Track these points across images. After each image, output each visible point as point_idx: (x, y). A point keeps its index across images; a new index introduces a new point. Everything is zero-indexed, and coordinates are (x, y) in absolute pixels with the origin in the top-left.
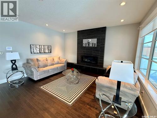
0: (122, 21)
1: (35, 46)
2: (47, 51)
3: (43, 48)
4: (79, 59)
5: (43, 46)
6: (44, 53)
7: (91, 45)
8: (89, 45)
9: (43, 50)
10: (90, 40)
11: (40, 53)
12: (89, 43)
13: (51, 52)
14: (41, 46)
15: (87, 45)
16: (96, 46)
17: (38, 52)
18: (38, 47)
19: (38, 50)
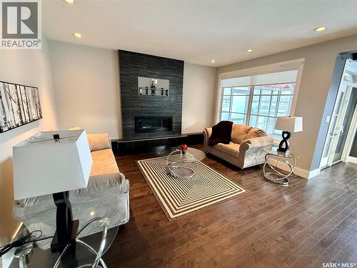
0: (213, 61)
1: (4, 89)
2: (34, 113)
3: (24, 97)
4: (130, 126)
6: (30, 121)
7: (158, 94)
8: (153, 92)
9: (25, 107)
10: (156, 81)
11: (22, 123)
12: (153, 88)
13: (41, 118)
14: (18, 88)
15: (150, 92)
16: (169, 95)
18: (13, 91)
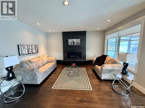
0: (98, 29)
1: (23, 46)
2: (34, 51)
3: (31, 48)
4: (66, 56)
5: (30, 46)
6: (32, 53)
7: (75, 44)
8: (74, 44)
9: (31, 50)
10: (75, 40)
11: (28, 54)
12: (74, 42)
13: (38, 52)
14: (29, 46)
15: (72, 44)
16: (80, 45)
17: (27, 53)
18: (26, 47)
19: (26, 50)
